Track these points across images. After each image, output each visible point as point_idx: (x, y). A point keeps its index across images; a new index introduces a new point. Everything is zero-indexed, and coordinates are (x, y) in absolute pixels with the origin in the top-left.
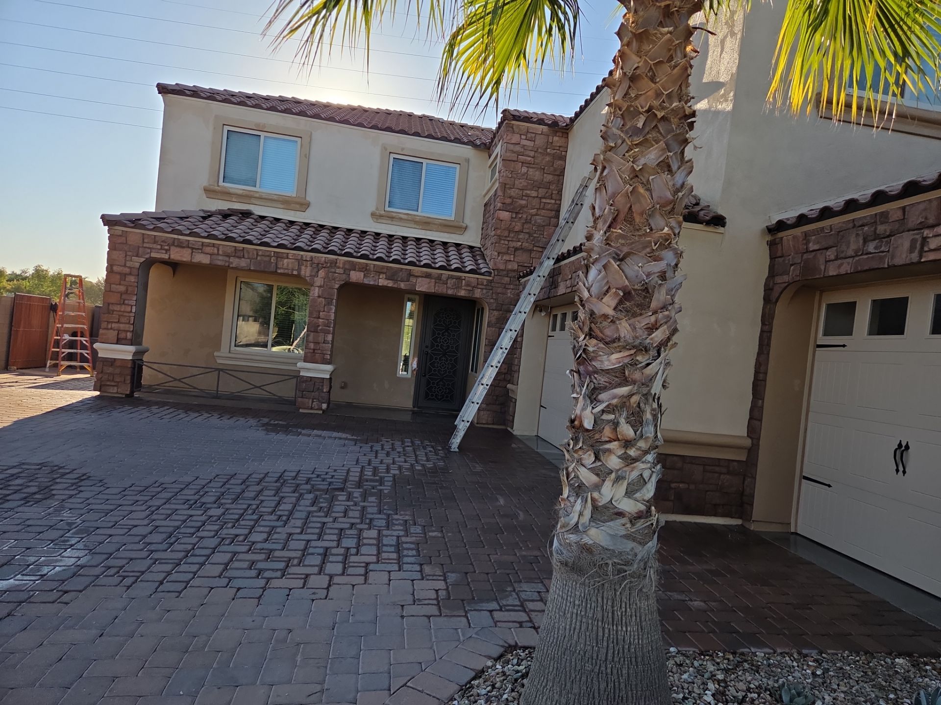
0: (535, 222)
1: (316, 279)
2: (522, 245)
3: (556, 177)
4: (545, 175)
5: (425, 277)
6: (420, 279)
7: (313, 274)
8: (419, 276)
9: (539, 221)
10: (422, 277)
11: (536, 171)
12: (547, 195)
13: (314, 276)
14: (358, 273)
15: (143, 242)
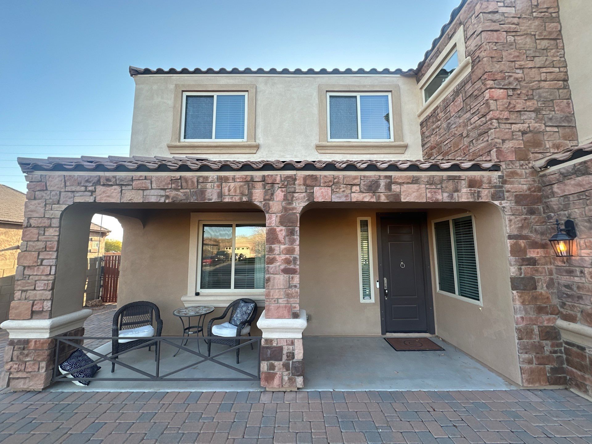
0: (540, 97)
1: (271, 202)
2: (529, 127)
3: (552, 42)
4: (538, 41)
5: (411, 183)
6: (405, 185)
7: (267, 197)
8: (403, 183)
9: (544, 94)
10: (408, 183)
11: (525, 38)
12: (547, 63)
13: (269, 200)
14: (324, 190)
15: (65, 186)
